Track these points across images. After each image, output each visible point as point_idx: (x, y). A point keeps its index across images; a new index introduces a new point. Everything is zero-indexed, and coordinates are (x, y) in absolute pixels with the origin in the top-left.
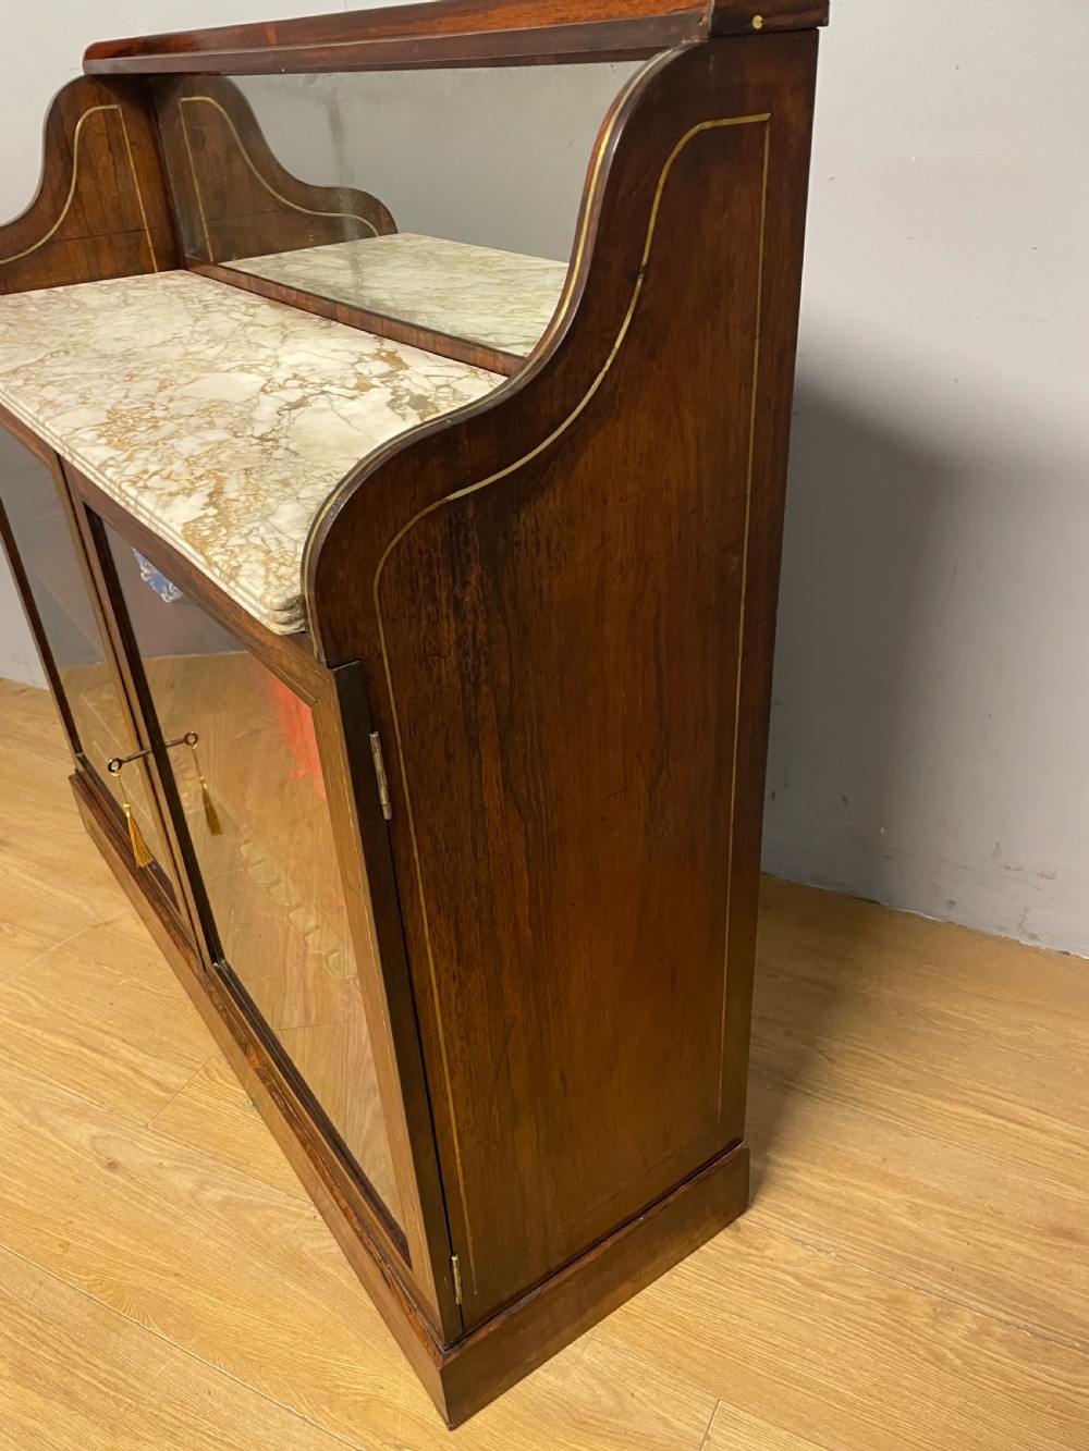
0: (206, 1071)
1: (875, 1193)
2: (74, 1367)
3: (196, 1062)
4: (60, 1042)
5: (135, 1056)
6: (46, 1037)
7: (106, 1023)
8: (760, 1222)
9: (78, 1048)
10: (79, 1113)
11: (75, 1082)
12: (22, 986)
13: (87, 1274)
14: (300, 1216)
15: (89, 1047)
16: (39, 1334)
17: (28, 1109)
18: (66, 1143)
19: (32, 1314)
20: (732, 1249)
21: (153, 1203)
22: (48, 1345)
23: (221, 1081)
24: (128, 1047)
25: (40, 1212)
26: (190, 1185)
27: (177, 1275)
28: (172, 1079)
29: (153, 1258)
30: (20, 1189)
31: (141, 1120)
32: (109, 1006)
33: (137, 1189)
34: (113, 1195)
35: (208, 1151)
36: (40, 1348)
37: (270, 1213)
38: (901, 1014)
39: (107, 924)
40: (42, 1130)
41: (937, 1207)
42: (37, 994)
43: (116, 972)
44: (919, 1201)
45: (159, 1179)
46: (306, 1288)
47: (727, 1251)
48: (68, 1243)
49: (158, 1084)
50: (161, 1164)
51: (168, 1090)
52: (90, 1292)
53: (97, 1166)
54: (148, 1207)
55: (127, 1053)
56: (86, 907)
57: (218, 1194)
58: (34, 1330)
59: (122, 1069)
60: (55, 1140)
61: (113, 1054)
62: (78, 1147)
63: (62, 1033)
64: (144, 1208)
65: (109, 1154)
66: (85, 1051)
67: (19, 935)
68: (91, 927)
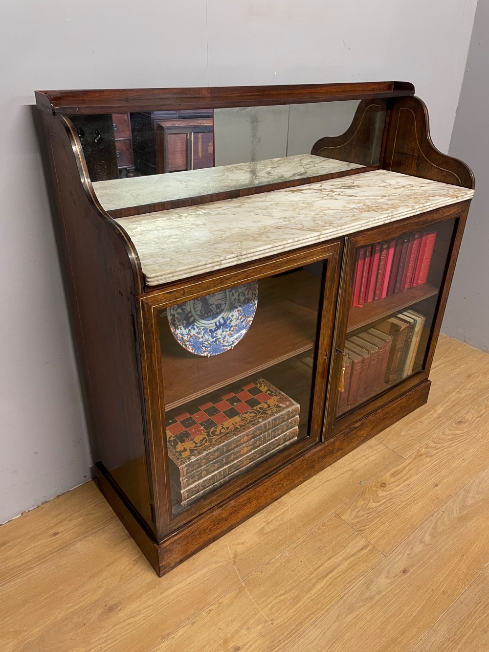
0: (361, 531)
4: (319, 587)
5: (341, 555)
6: (313, 592)
7: (313, 566)
9: (327, 579)
11: (350, 582)
13: (459, 585)
15: (328, 574)
17: (361, 604)
18: (387, 588)
19: (476, 606)
21: (428, 559)
23: (368, 527)
24: (334, 557)
25: (425, 601)
26: (421, 546)
27: (463, 556)
28: (361, 543)
29: (454, 563)
31: (382, 558)
32: (302, 562)
33: (420, 564)
34: (421, 572)
35: (405, 536)
37: (439, 523)
40: (377, 598)
42: (279, 594)
45: (416, 555)
48: (443, 591)
49: (362, 549)
50: (408, 554)
51: (366, 546)
53: (403, 577)
57: (427, 538)
58: (484, 606)
59: (349, 561)
60: (384, 592)
61: (336, 565)
62: (392, 583)
63: (314, 585)
65: (399, 572)
66: (330, 576)
67: (220, 602)
68: (234, 564)
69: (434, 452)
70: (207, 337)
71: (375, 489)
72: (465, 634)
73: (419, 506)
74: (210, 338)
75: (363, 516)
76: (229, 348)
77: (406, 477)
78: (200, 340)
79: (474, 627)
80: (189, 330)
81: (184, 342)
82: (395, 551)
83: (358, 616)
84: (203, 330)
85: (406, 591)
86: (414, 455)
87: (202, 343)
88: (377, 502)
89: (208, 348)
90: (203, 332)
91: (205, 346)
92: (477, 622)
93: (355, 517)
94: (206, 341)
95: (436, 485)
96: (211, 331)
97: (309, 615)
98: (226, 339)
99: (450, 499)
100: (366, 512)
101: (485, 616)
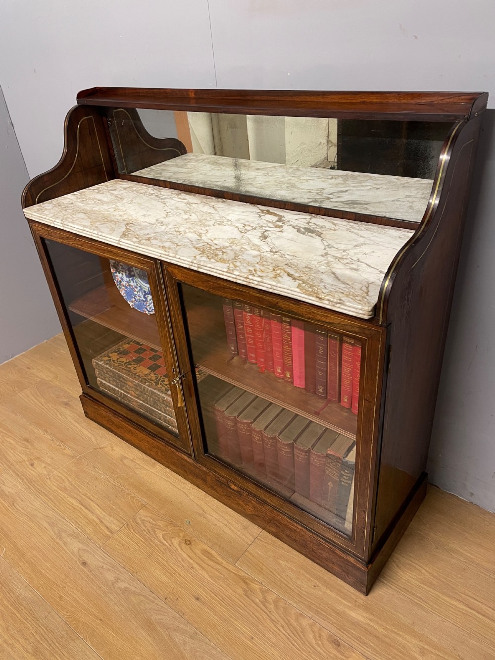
0: (127, 526)
1: (406, 639)
2: (55, 653)
3: (124, 520)
4: (73, 501)
5: (101, 513)
6: (69, 499)
7: (92, 495)
8: (350, 644)
9: (80, 506)
10: (75, 536)
11: (76, 522)
12: (64, 473)
13: (67, 612)
14: (153, 602)
15: (84, 506)
16: (45, 635)
17: (57, 531)
18: (68, 550)
19: (43, 625)
20: (334, 655)
21: (97, 584)
22: (47, 641)
23: (132, 531)
24: (99, 509)
25: (54, 580)
26: (112, 579)
27: (101, 620)
28: (113, 527)
29: (93, 610)
30: (48, 568)
31: (99, 545)
32: (95, 488)
33: (92, 577)
34: (83, 578)
35: (122, 563)
36: (44, 642)
37: (142, 598)
38: (437, 548)
39: (100, 448)
40: (60, 542)
41: (433, 651)
43: (100, 472)
44: (426, 647)
45: (101, 573)
46: (150, 637)
47: (332, 655)
48: (62, 596)
49: (108, 528)
50: (103, 566)
51: (111, 531)
52: (67, 621)
53: (78, 562)
54: (95, 586)
55: (98, 511)
56: (93, 439)
57: (123, 585)
58: (43, 634)
59: (95, 519)
60: (64, 547)
61: (93, 511)
62: (73, 553)
63: (75, 498)
64: (93, 586)
65: (84, 558)
66: (83, 508)
67: (66, 449)
68: (94, 449)
69: (257, 600)
70: (140, 293)
71: (181, 535)
72: (19, 612)
73: (164, 578)
74: (142, 296)
75: (145, 526)
76: (147, 312)
77: (204, 565)
78: (134, 292)
79: (24, 621)
80: (130, 280)
81: (120, 284)
82: (105, 555)
83: (47, 530)
84: (139, 287)
85: (65, 565)
86: (244, 574)
87: (135, 295)
88: (163, 537)
89: (136, 301)
90: (139, 288)
91: (135, 299)
92: (29, 625)
93: (143, 521)
94: (139, 297)
95: (197, 599)
96: (145, 292)
97: (50, 499)
98: (151, 305)
99: (178, 613)
100: (150, 529)
101: (34, 633)
